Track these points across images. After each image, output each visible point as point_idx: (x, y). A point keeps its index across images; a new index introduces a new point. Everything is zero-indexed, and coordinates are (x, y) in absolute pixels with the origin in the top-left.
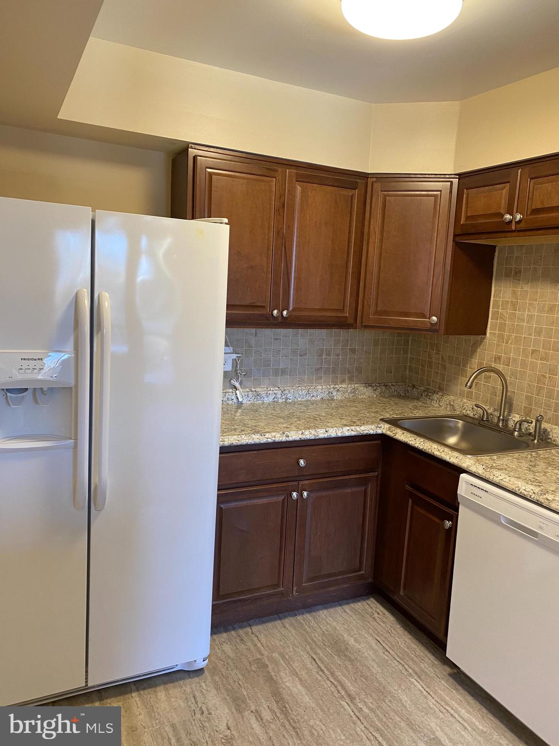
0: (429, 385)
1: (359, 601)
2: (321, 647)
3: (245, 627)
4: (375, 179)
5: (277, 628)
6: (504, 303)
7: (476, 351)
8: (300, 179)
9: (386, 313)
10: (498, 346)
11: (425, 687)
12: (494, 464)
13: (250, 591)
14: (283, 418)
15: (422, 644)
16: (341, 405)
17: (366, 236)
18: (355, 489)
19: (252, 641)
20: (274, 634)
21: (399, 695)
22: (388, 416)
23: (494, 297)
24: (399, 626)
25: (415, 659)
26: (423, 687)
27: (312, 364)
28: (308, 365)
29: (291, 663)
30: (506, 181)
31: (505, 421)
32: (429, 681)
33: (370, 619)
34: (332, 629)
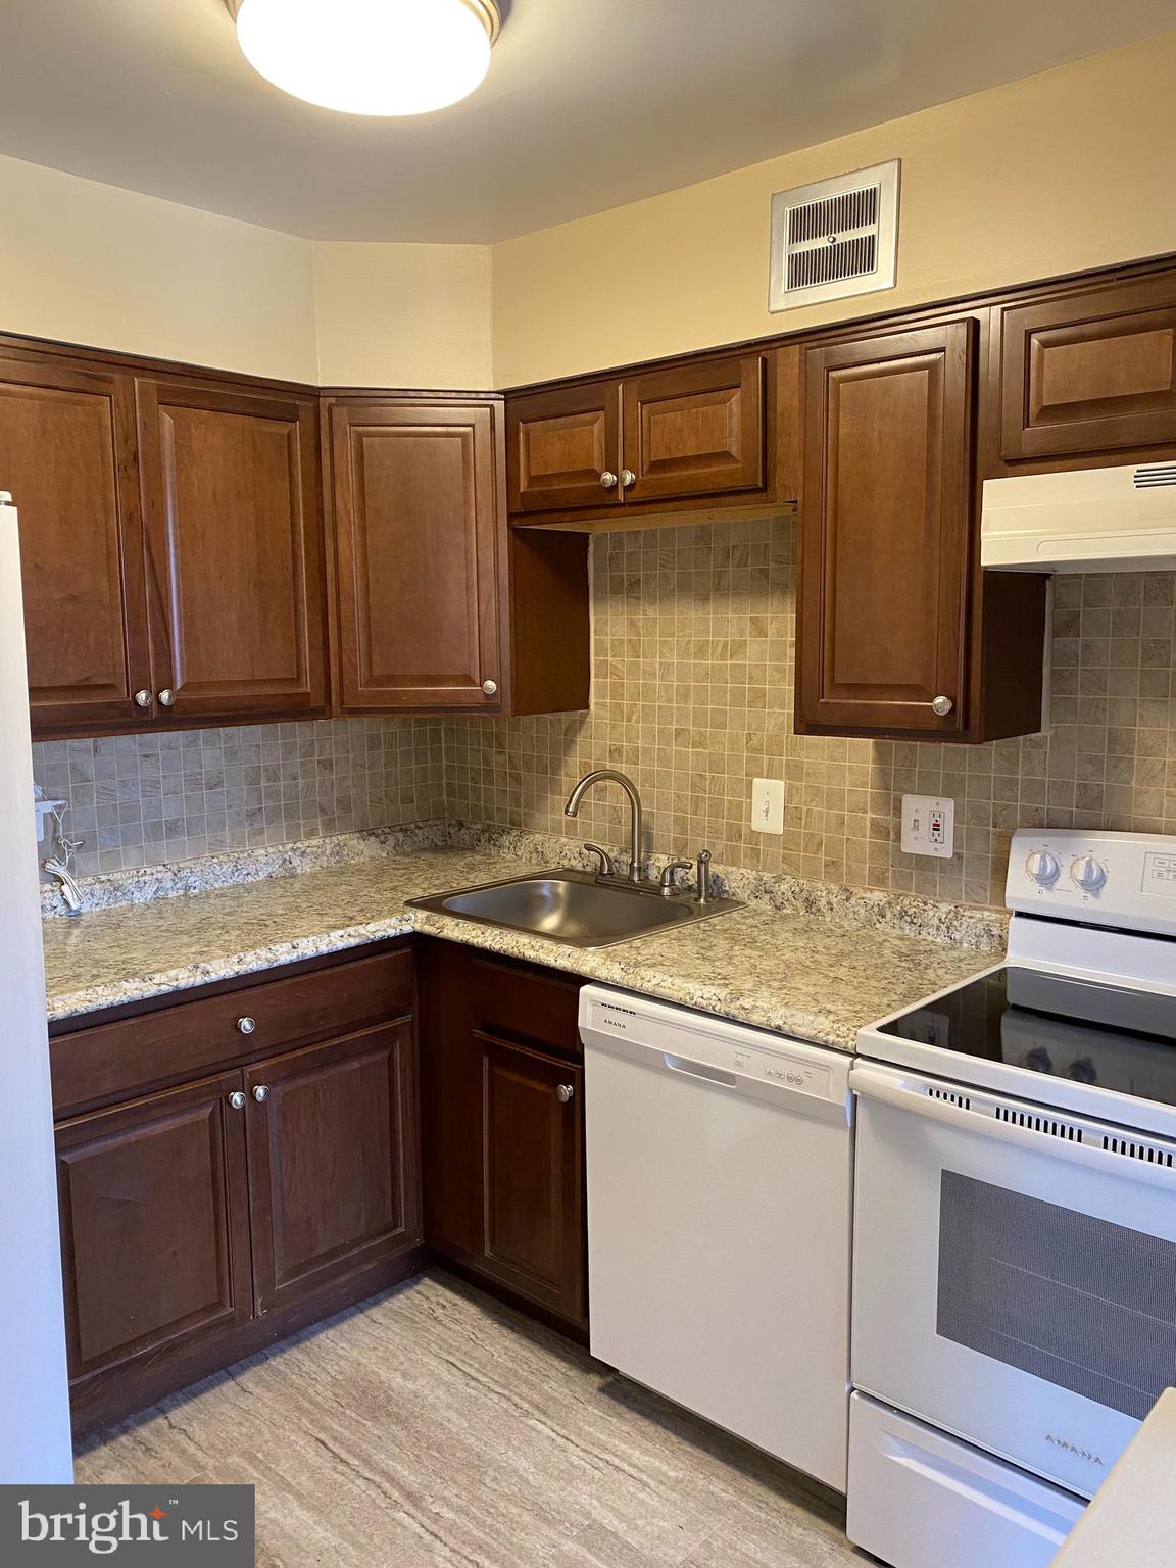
0: (491, 818)
1: (399, 1292)
2: (333, 1410)
3: (153, 1417)
4: (333, 400)
5: (227, 1398)
6: (616, 643)
7: (573, 742)
8: (167, 399)
9: (392, 679)
10: (613, 727)
11: (557, 1428)
12: (639, 958)
13: (157, 1333)
14: (188, 933)
15: (541, 1344)
16: (314, 884)
17: (328, 520)
18: (366, 1060)
19: (173, 1444)
20: (222, 1414)
21: (510, 1461)
22: (419, 893)
23: (595, 634)
24: (489, 1322)
25: (532, 1378)
26: (554, 1431)
27: (238, 802)
28: (230, 807)
29: (272, 1466)
30: (596, 407)
31: (643, 869)
32: (563, 1413)
33: (430, 1323)
34: (352, 1365)
